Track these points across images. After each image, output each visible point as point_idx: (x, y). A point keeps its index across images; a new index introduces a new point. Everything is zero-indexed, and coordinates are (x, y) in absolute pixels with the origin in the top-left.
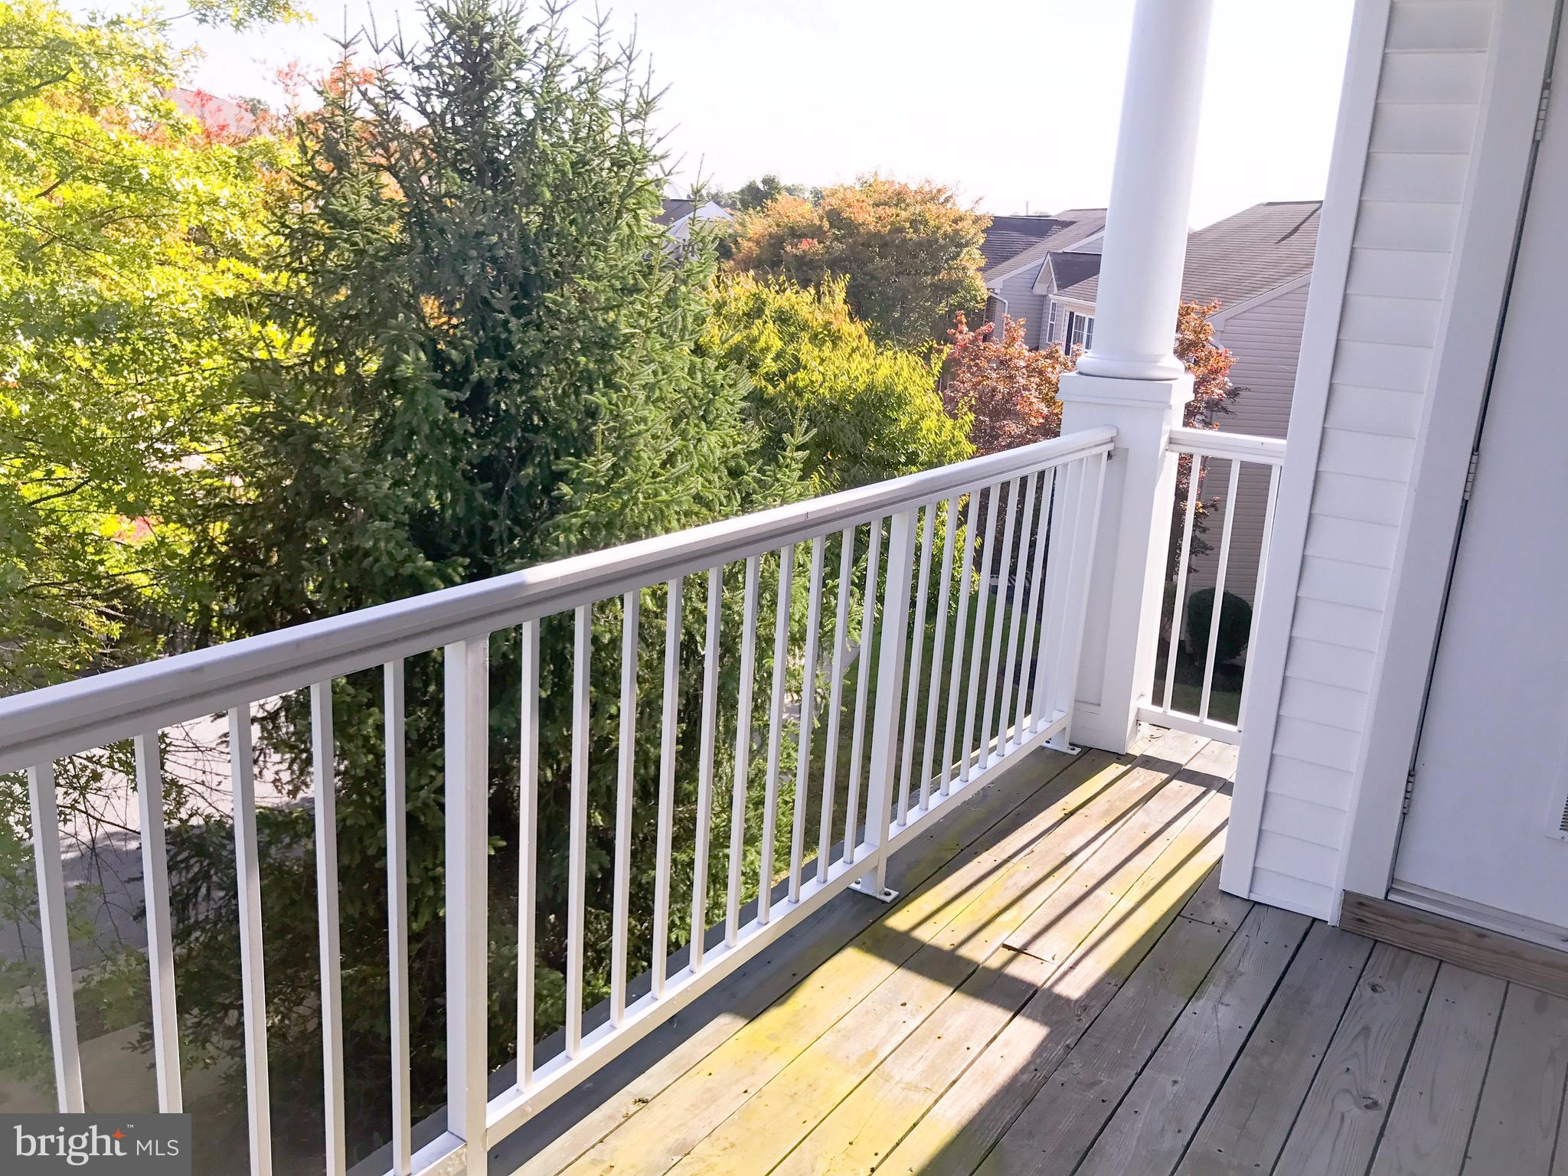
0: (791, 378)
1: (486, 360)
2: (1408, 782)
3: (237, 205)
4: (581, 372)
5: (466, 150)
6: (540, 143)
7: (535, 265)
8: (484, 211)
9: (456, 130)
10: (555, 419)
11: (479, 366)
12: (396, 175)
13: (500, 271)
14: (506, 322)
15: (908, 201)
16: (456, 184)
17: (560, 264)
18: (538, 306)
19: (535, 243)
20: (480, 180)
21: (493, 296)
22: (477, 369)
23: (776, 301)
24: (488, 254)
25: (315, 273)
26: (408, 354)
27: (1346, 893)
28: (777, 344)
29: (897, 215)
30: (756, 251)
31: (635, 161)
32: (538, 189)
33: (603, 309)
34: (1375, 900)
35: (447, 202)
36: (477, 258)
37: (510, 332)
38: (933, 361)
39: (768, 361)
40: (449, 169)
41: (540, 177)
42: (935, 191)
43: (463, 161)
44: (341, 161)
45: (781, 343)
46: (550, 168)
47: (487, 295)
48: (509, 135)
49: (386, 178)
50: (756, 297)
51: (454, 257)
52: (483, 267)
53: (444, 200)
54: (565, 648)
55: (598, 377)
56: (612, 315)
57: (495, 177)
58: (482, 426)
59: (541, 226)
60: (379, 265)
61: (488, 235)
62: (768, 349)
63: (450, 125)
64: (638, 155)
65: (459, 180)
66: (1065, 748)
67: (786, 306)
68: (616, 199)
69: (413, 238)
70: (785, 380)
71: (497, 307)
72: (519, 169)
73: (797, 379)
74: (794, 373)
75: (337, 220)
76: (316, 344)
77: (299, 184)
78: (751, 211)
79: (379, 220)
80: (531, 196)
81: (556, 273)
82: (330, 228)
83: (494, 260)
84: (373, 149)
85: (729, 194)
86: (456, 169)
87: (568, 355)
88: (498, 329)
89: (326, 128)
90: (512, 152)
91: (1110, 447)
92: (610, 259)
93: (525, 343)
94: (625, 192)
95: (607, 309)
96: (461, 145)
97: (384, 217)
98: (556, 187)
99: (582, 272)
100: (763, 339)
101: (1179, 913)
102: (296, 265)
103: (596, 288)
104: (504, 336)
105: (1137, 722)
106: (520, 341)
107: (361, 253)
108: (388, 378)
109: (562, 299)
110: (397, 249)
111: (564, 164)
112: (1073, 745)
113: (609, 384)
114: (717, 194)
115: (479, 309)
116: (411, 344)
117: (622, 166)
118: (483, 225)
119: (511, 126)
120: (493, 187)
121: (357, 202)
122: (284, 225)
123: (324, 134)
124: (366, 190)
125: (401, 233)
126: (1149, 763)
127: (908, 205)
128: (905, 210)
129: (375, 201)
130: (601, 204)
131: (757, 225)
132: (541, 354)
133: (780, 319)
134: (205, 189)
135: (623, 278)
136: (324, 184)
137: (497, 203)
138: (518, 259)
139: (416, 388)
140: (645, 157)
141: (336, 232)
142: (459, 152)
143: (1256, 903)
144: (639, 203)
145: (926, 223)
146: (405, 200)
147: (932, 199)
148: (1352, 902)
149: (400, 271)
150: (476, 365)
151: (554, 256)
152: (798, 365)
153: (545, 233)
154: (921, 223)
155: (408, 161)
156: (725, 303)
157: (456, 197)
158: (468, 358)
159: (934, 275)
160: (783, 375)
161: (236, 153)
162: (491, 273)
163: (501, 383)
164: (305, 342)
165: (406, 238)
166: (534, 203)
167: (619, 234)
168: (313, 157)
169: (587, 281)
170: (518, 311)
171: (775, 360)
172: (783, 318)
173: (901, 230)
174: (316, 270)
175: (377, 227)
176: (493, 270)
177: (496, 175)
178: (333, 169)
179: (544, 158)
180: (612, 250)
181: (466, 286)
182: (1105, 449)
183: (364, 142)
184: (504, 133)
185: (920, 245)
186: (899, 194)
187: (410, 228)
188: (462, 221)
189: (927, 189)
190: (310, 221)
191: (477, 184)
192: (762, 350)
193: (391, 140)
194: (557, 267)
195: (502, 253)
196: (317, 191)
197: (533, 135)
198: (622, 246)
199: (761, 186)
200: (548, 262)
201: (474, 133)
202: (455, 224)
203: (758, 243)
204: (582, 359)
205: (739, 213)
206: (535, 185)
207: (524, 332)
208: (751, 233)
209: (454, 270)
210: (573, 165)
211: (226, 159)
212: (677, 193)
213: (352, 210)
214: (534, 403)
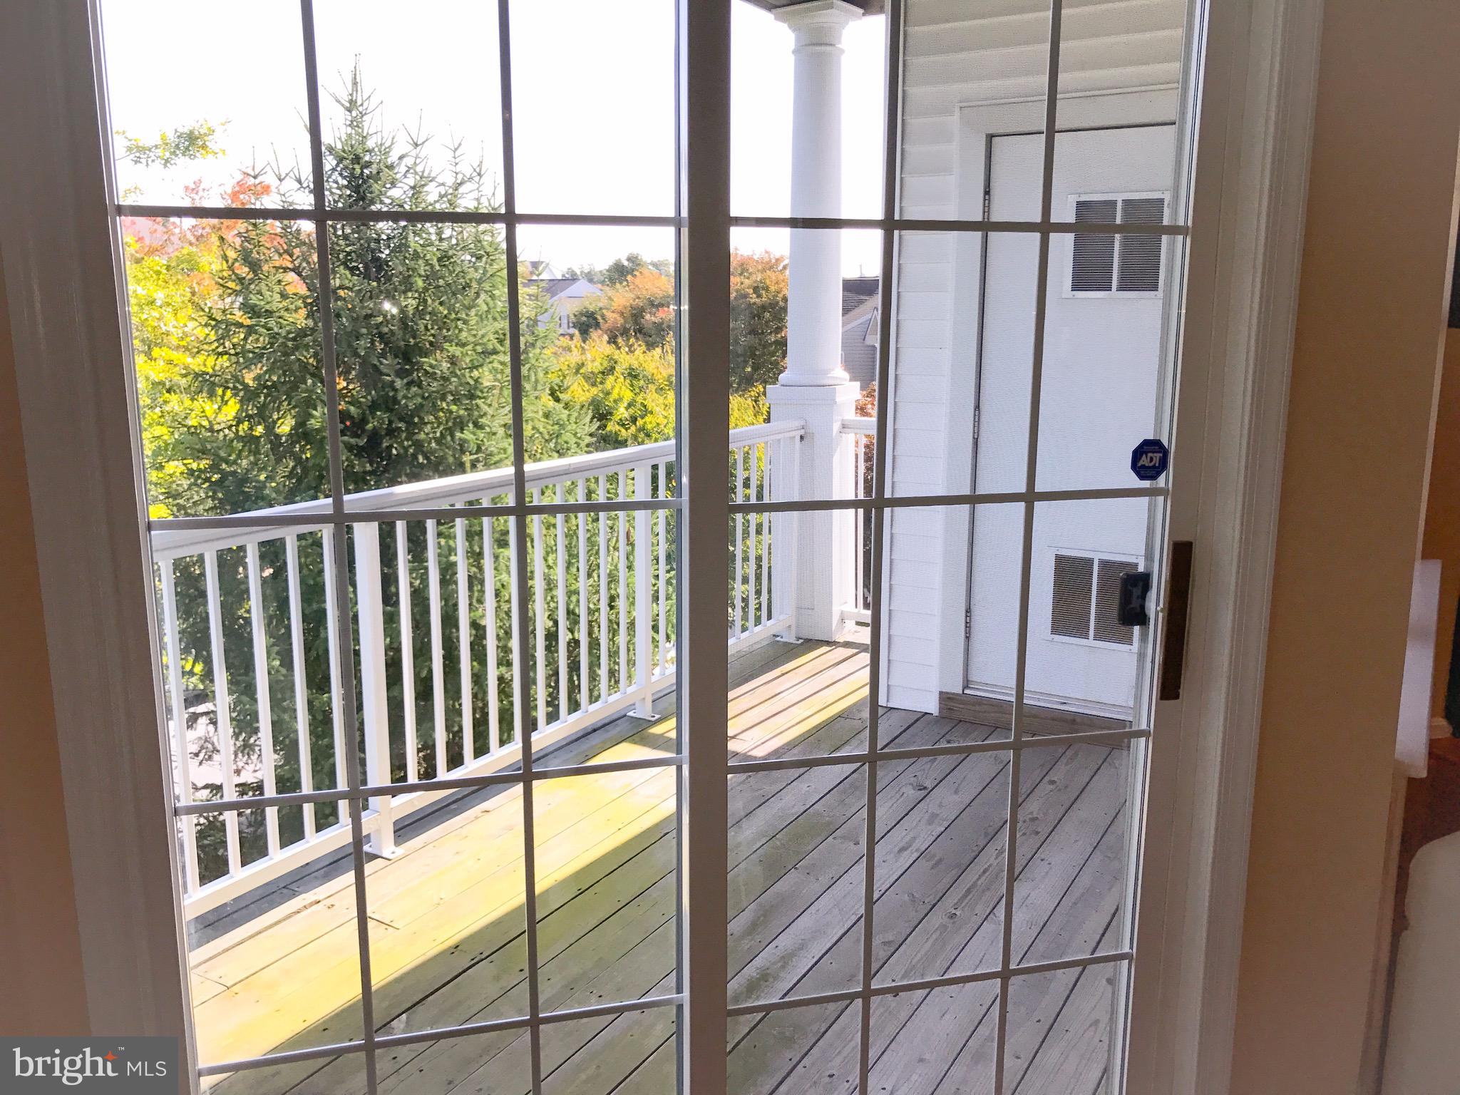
0: (640, 422)
1: (378, 413)
2: (967, 616)
3: (170, 304)
4: (455, 419)
5: (354, 252)
6: (412, 244)
7: (414, 338)
8: (371, 298)
9: (346, 237)
10: (436, 457)
11: (373, 418)
12: (299, 274)
13: (386, 344)
14: (393, 382)
15: (750, 270)
16: (347, 278)
17: (433, 335)
18: (417, 370)
19: (413, 321)
20: (367, 276)
21: (381, 363)
22: (372, 421)
23: (625, 359)
24: (375, 331)
25: (237, 354)
26: (316, 410)
27: (941, 693)
28: (628, 395)
29: (742, 283)
30: (621, 321)
31: (488, 254)
32: (413, 280)
33: (469, 368)
34: (957, 694)
35: (341, 293)
36: (367, 334)
37: (396, 390)
38: (761, 403)
39: (622, 410)
40: (342, 267)
41: (414, 270)
42: (773, 261)
43: (351, 260)
44: (255, 266)
45: (632, 394)
46: (421, 262)
47: (376, 362)
48: (389, 239)
49: (291, 276)
50: (610, 358)
51: (349, 334)
52: (372, 342)
53: (338, 291)
54: (451, 633)
55: (468, 421)
56: (475, 373)
57: (378, 271)
58: (378, 468)
59: (417, 308)
60: (290, 344)
61: (375, 317)
62: (620, 399)
63: (340, 233)
64: (489, 249)
65: (349, 276)
66: (793, 640)
67: (635, 365)
68: (474, 285)
69: (316, 323)
70: (635, 424)
71: (385, 371)
72: (396, 265)
73: (645, 423)
74: (642, 418)
75: (252, 310)
76: (241, 410)
77: (221, 285)
78: (618, 285)
79: (287, 310)
80: (408, 285)
81: (431, 343)
82: (250, 318)
83: (381, 336)
84: (280, 255)
85: (601, 272)
86: (347, 267)
87: (444, 405)
88: (387, 390)
89: (242, 241)
90: (391, 251)
91: (802, 432)
92: (472, 329)
93: (409, 399)
94: (481, 279)
95: (471, 369)
96: (350, 248)
97: (293, 307)
98: (427, 277)
99: (451, 341)
100: (616, 391)
101: (840, 716)
102: (220, 349)
103: (462, 353)
104: (391, 394)
105: (842, 620)
106: (405, 397)
107: (274, 337)
108: (302, 433)
109: (437, 362)
110: (302, 333)
111: (432, 259)
112: (798, 639)
113: (476, 425)
114: (589, 273)
115: (370, 374)
116: (318, 402)
117: (479, 258)
118: (371, 309)
119: (389, 231)
120: (378, 280)
121: (272, 297)
122: (211, 318)
123: (241, 246)
124: (277, 288)
125: (306, 319)
126: (847, 645)
127: (750, 274)
128: (748, 278)
129: (284, 296)
130: (464, 288)
131: (622, 297)
132: (422, 406)
133: (630, 374)
134: (144, 292)
135: (484, 344)
136: (242, 284)
137: (381, 292)
138: (400, 334)
139: (324, 438)
140: (496, 249)
141: (253, 322)
142: (349, 254)
143: (892, 708)
144: (493, 286)
145: (767, 289)
146: (308, 293)
147: (771, 268)
148: (945, 698)
149: (307, 347)
150: (370, 418)
151: (428, 330)
152: (646, 411)
153: (420, 313)
154: (763, 289)
155: (308, 263)
156: (583, 364)
157: (348, 288)
158: (364, 413)
159: (777, 333)
160: (634, 420)
161: (165, 262)
162: (379, 347)
163: (392, 432)
164: (232, 408)
165: (311, 323)
166: (410, 290)
167: (478, 311)
168: (233, 264)
169: (454, 348)
170: (401, 373)
171: (627, 409)
172: (632, 375)
173: (745, 296)
174: (240, 352)
175: (286, 315)
176: (381, 344)
177: (379, 269)
178: (249, 272)
179: (416, 256)
180: (472, 323)
181: (359, 356)
182: (798, 434)
183: (273, 250)
184: (384, 237)
185: (764, 308)
186: (742, 264)
187: (313, 315)
188: (354, 307)
189: (766, 259)
190: (231, 314)
191: (364, 278)
192: (615, 401)
193: (294, 247)
194: (431, 338)
195: (385, 330)
196: (236, 291)
197: (406, 238)
198: (482, 319)
199: (626, 263)
200: (424, 335)
201: (359, 239)
202: (349, 309)
203: (622, 314)
204: (454, 408)
205: (608, 288)
206: (410, 276)
207: (408, 389)
208: (615, 305)
209: (350, 346)
210: (439, 260)
211: (159, 268)
212: (553, 274)
213: (268, 303)
214: (418, 445)
